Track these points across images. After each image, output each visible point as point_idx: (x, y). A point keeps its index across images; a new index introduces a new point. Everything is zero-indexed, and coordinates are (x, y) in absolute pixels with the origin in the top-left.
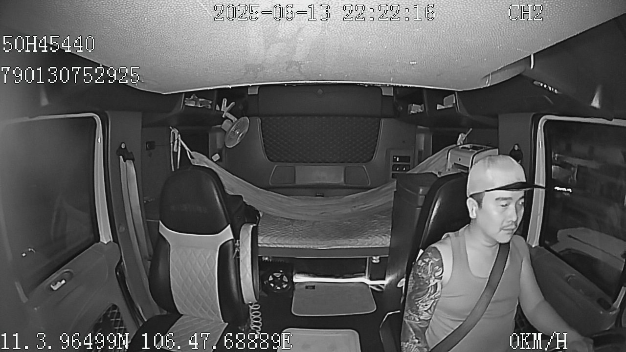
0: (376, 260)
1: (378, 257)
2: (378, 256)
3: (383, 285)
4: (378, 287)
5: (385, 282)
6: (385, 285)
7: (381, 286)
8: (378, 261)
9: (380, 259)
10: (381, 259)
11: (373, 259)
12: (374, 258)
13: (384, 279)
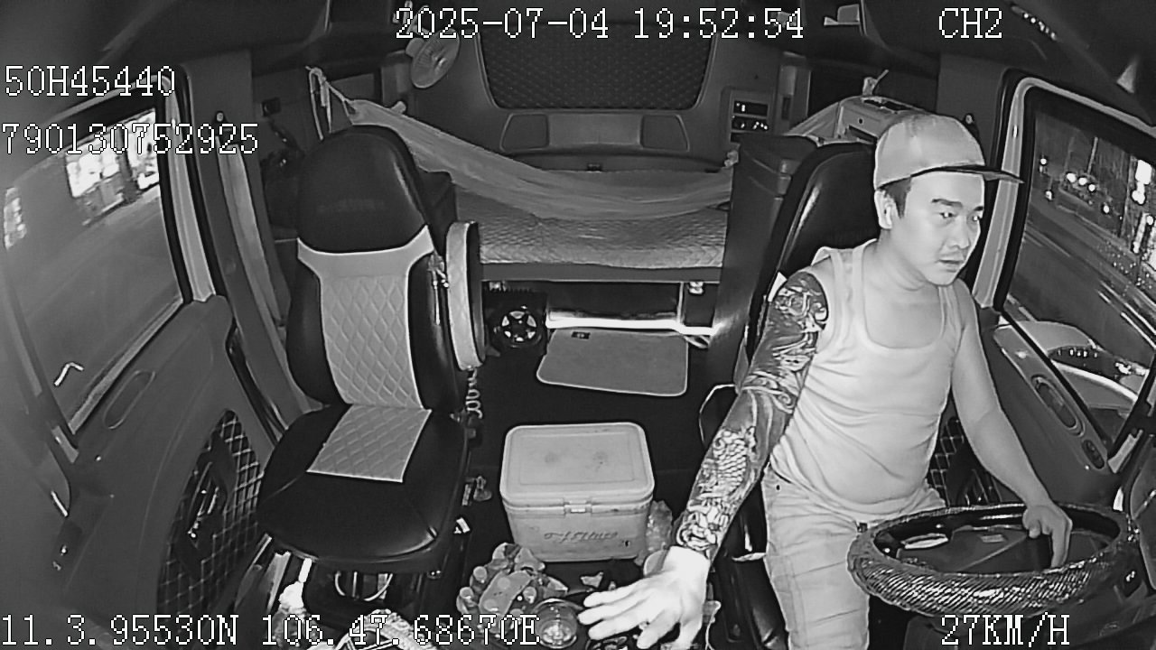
0: (696, 288)
1: (701, 284)
2: (700, 281)
3: (708, 336)
4: (699, 339)
5: (713, 331)
6: (711, 338)
7: (704, 338)
8: (701, 291)
9: (703, 287)
10: (707, 288)
11: (691, 287)
12: (693, 284)
13: (710, 325)
